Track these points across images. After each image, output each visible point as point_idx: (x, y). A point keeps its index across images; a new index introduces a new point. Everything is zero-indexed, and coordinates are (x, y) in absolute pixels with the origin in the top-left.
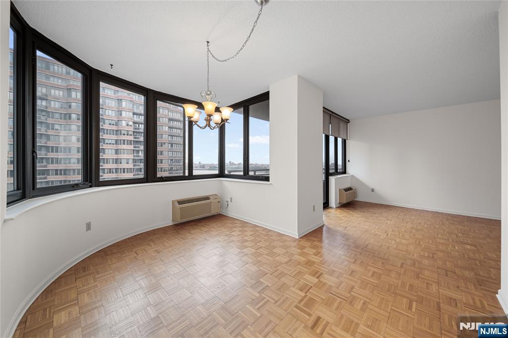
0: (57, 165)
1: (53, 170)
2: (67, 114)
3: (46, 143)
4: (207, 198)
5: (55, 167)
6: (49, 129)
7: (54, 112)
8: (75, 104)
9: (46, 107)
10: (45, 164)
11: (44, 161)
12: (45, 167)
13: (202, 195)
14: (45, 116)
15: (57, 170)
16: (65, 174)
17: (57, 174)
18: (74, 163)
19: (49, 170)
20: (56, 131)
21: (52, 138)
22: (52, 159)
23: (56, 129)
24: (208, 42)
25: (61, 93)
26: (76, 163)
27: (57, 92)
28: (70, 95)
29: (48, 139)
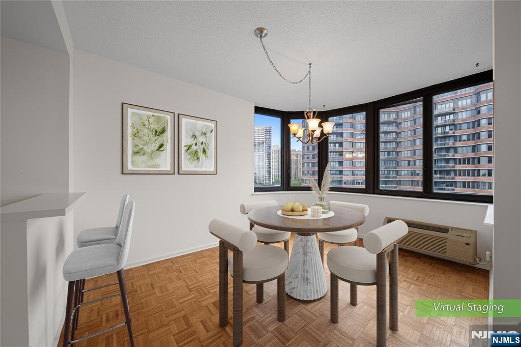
0: (464, 177)
1: (461, 182)
2: (476, 121)
3: (454, 156)
4: (445, 230)
5: (462, 179)
6: (457, 141)
7: (461, 124)
8: (485, 107)
9: (454, 121)
10: (452, 175)
11: (452, 173)
12: (452, 179)
13: (432, 223)
14: (452, 129)
15: (464, 183)
16: (473, 187)
17: (464, 186)
18: (484, 175)
19: (457, 181)
20: (464, 142)
21: (459, 150)
22: (460, 171)
23: (463, 140)
24: (310, 64)
25: (469, 101)
26: (487, 175)
27: (464, 102)
28: (478, 100)
29: (456, 152)
